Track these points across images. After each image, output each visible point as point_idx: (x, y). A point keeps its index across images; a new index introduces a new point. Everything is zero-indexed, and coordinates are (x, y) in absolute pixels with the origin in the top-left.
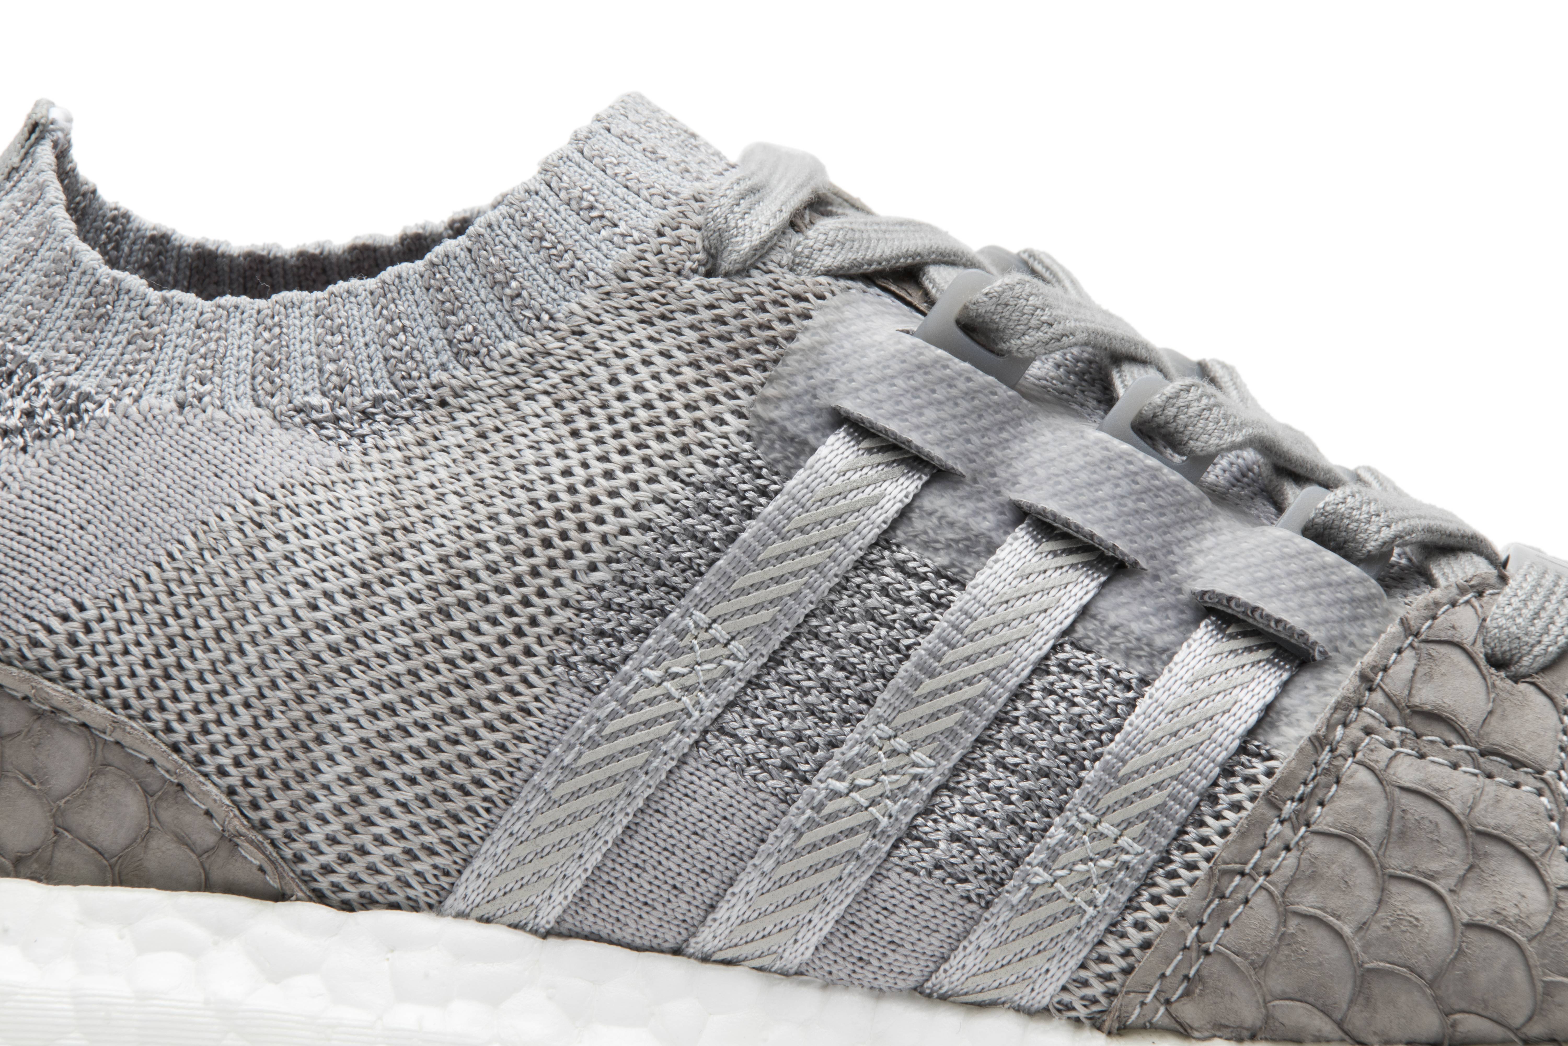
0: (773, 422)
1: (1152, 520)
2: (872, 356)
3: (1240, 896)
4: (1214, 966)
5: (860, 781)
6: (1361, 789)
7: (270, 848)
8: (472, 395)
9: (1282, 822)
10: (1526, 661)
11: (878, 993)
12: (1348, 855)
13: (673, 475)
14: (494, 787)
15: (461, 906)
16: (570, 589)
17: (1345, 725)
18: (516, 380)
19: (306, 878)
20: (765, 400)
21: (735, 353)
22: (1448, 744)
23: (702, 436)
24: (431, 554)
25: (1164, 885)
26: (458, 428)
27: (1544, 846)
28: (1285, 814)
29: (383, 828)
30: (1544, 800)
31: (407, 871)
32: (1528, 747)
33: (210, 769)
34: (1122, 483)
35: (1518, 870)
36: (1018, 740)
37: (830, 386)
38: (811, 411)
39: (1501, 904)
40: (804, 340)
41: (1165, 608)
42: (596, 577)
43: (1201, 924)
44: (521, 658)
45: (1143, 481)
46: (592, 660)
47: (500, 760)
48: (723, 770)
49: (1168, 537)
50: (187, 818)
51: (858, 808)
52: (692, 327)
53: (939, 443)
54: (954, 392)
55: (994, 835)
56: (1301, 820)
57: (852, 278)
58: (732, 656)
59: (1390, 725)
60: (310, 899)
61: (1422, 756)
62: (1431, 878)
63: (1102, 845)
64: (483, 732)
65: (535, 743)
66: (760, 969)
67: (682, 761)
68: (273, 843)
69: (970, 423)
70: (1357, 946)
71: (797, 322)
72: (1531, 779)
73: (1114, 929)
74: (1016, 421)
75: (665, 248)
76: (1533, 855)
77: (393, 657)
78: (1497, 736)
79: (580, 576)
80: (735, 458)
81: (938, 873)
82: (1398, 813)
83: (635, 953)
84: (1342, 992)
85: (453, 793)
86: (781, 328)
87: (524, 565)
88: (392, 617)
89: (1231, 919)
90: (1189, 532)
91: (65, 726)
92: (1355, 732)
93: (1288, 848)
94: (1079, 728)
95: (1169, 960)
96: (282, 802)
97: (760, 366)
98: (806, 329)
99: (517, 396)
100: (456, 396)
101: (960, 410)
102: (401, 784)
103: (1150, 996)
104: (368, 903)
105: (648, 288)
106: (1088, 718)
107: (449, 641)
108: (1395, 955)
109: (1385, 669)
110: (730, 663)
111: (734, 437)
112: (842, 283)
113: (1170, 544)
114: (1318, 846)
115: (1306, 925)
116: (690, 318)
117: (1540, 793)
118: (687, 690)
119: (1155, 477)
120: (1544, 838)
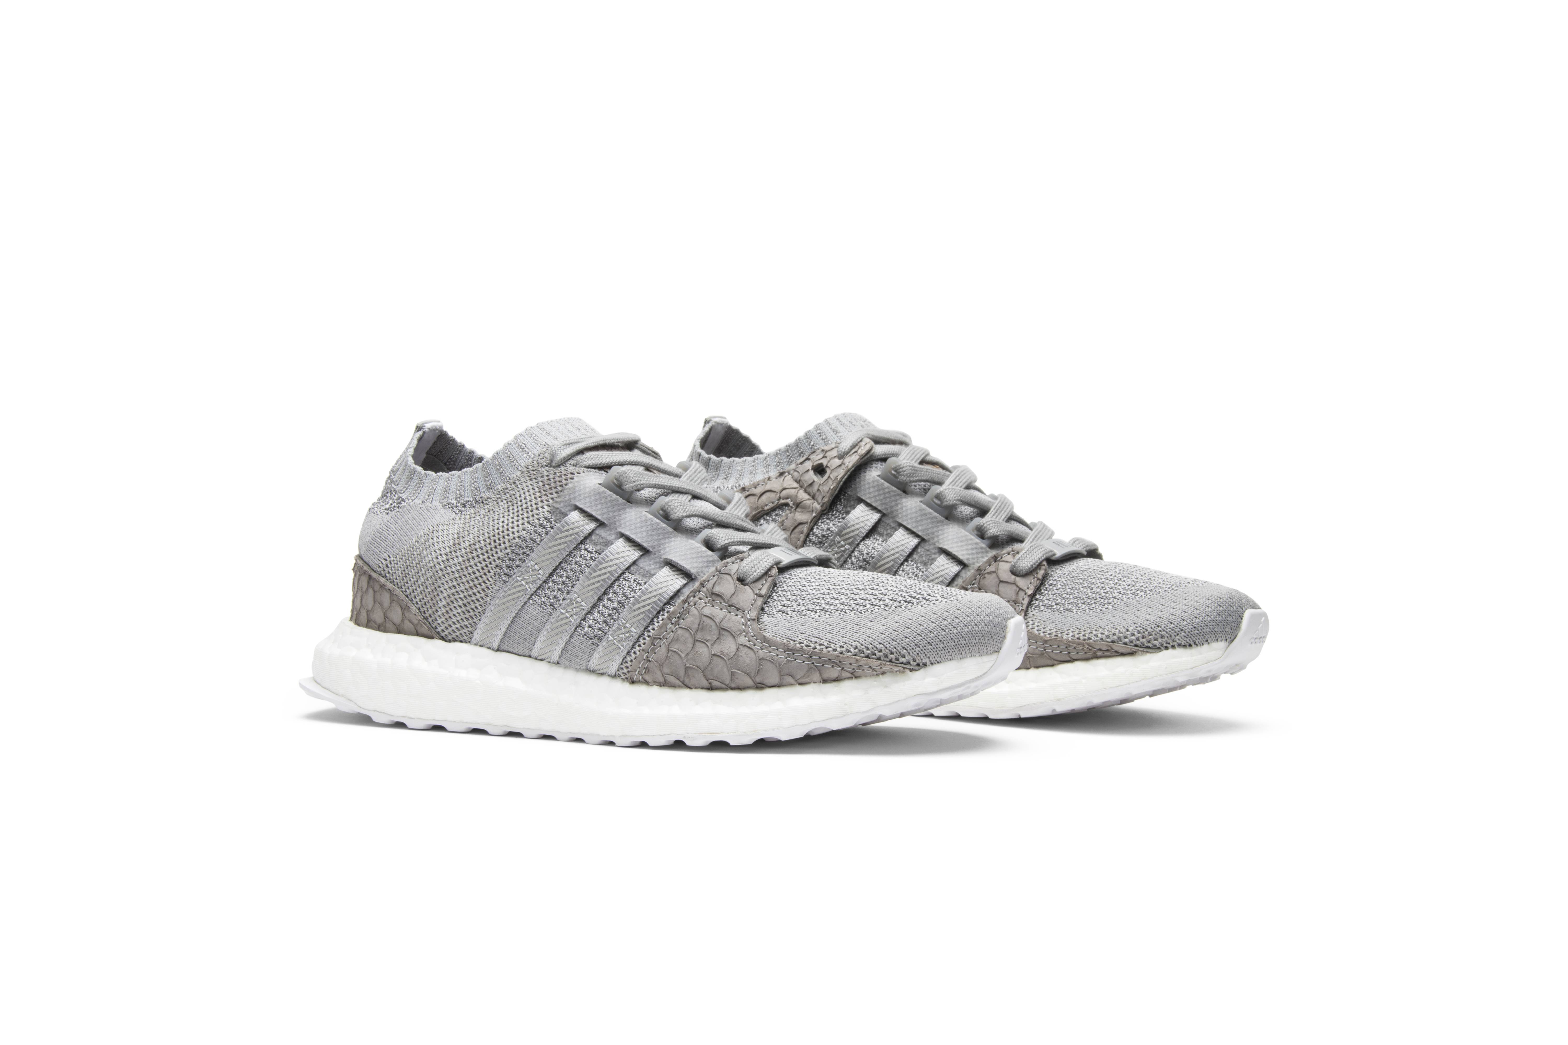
0: (558, 508)
1: (656, 537)
2: (587, 490)
3: (659, 645)
4: (651, 665)
5: (568, 610)
6: (694, 615)
7: (428, 624)
8: (489, 500)
9: (672, 624)
10: (748, 580)
11: (577, 670)
12: (687, 634)
13: (528, 522)
14: (480, 609)
15: (475, 642)
16: (500, 554)
17: (694, 597)
18: (499, 496)
19: (438, 633)
20: (557, 502)
21: (551, 489)
22: (721, 603)
23: (537, 512)
24: (467, 543)
25: (642, 641)
26: (484, 509)
27: (739, 633)
28: (673, 622)
29: (454, 620)
30: (743, 619)
31: (462, 632)
32: (742, 604)
33: (414, 602)
34: (649, 527)
35: (731, 639)
36: (609, 599)
37: (575, 498)
38: (569, 505)
39: (724, 649)
40: (570, 485)
41: (656, 563)
42: (507, 551)
43: (648, 653)
44: (487, 573)
45: (655, 527)
46: (505, 574)
47: (482, 602)
48: (536, 606)
49: (660, 542)
50: (411, 616)
51: (567, 617)
52: (542, 481)
53: (600, 515)
54: (607, 500)
55: (600, 626)
56: (677, 623)
57: (594, 468)
58: (539, 574)
59: (707, 597)
60: (440, 639)
61: (713, 606)
62: (707, 641)
63: (627, 630)
64: (477, 594)
65: (490, 598)
66: (549, 662)
67: (525, 603)
68: (429, 623)
69: (610, 509)
70: (685, 660)
71: (569, 480)
72: (741, 613)
73: (628, 653)
74: (624, 509)
75: (539, 460)
76: (735, 635)
77: (456, 572)
78: (734, 601)
79: (503, 550)
80: (546, 518)
81: (585, 637)
82: (702, 622)
83: (519, 657)
84: (681, 673)
85: (471, 610)
86: (564, 482)
87: (489, 547)
88: (456, 561)
89: (656, 651)
90: (667, 541)
91: (386, 589)
92: (696, 599)
93: (673, 632)
94: (625, 596)
95: (640, 663)
96: (430, 612)
97: (557, 492)
98: (571, 482)
99: (499, 500)
100: (486, 500)
101: (608, 505)
102: (458, 608)
103: (637, 673)
104: (454, 640)
105: (533, 471)
106: (628, 594)
107: (469, 568)
108: (694, 663)
109: (709, 581)
110: (539, 576)
111: (546, 513)
112: (589, 470)
113: (660, 544)
114: (680, 632)
115: (673, 654)
116: (541, 479)
117: (742, 617)
118: (527, 583)
119: (658, 525)
120: (740, 630)
